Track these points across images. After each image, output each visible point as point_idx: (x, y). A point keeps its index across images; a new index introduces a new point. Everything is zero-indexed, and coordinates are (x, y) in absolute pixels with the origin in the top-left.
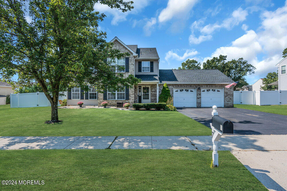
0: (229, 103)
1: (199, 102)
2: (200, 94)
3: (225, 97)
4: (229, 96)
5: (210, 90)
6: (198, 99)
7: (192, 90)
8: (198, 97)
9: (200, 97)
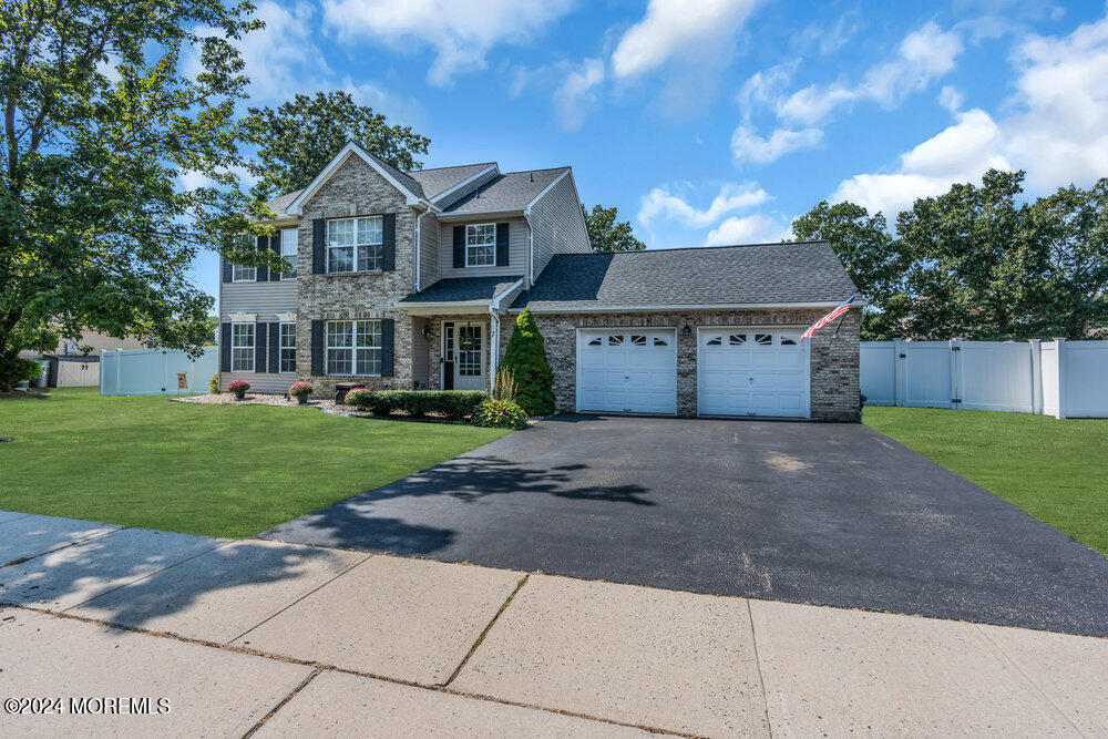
0: (837, 398)
1: (688, 389)
2: (692, 358)
3: (816, 369)
4: (834, 367)
5: (743, 337)
6: (683, 380)
7: (661, 337)
8: (684, 367)
9: (694, 371)
